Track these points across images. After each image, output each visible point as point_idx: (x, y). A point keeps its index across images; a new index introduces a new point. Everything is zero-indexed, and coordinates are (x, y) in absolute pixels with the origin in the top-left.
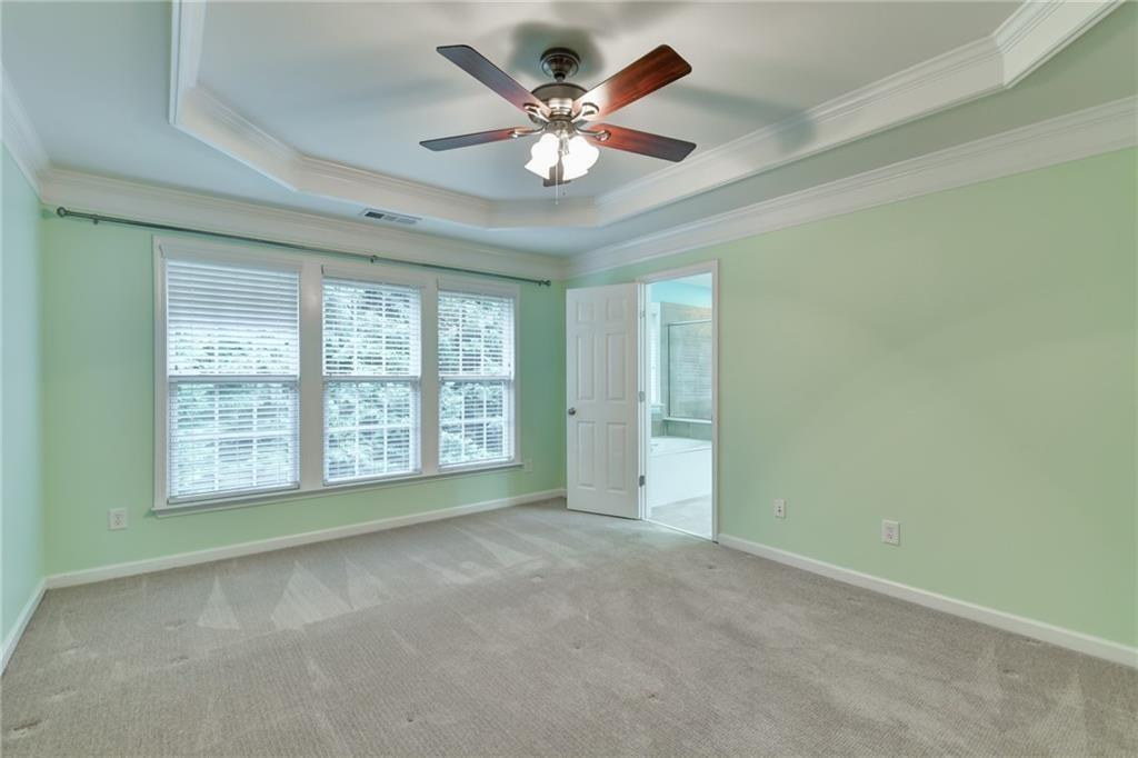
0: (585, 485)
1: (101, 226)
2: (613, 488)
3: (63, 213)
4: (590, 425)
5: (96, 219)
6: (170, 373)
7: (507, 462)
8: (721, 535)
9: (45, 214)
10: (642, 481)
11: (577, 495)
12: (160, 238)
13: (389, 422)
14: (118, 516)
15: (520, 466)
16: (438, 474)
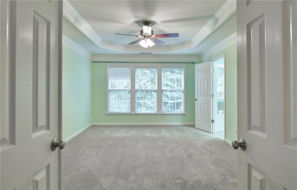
0: (199, 121)
1: (100, 63)
2: (205, 123)
3: (94, 62)
4: (200, 104)
5: (99, 62)
6: (109, 89)
7: (183, 113)
8: (226, 139)
9: (92, 62)
10: (213, 121)
11: (198, 124)
12: (108, 64)
13: (150, 100)
14: (101, 114)
15: (186, 114)
16: (161, 114)
